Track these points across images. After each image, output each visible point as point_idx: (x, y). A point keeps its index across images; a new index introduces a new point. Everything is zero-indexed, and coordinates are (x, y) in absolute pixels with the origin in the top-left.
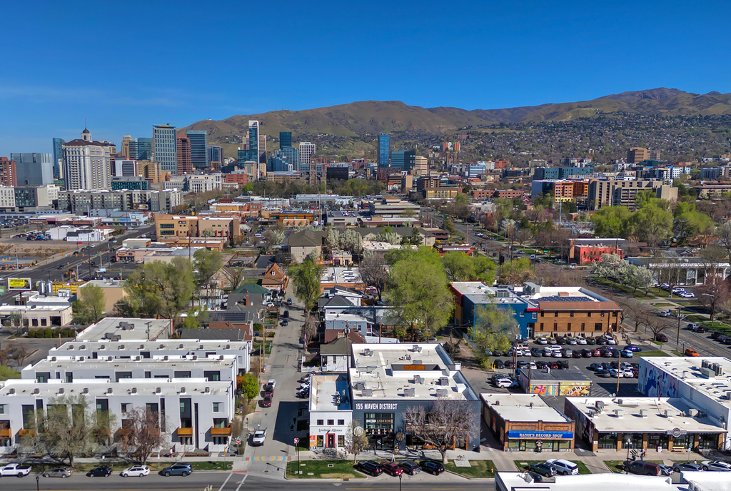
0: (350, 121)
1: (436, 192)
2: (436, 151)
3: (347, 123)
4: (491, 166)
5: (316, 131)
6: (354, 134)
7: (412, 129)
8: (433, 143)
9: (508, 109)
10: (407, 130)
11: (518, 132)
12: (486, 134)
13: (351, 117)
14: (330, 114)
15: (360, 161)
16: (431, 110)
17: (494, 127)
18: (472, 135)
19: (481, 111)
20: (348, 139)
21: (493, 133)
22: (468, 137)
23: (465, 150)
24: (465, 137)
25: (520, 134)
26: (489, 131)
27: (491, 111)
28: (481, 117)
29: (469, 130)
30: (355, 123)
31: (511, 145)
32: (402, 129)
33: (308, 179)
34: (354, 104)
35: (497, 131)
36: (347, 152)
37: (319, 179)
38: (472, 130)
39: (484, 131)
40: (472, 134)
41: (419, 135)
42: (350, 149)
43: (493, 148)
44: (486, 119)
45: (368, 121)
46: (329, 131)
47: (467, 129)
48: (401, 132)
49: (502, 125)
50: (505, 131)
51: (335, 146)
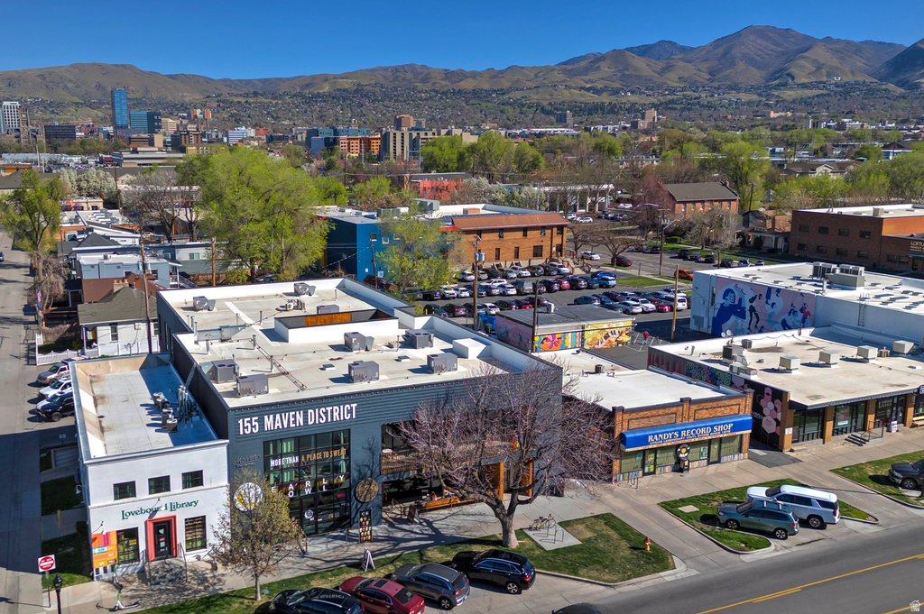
0: (70, 85)
1: (198, 149)
2: (184, 118)
3: (66, 88)
4: (252, 133)
5: (24, 95)
6: (77, 100)
7: (149, 96)
8: (179, 111)
9: (259, 80)
10: (144, 97)
11: (274, 102)
12: (239, 102)
13: (70, 81)
14: (42, 76)
15: (89, 126)
16: (170, 76)
17: (246, 95)
18: (223, 104)
19: (229, 80)
20: (68, 105)
21: (246, 102)
22: (219, 106)
23: (217, 118)
24: (215, 105)
25: (277, 103)
26: (242, 100)
27: (241, 81)
28: (230, 86)
29: (219, 98)
30: (77, 87)
31: (268, 114)
32: (138, 95)
33: (18, 137)
34: (73, 66)
35: (251, 100)
36: (69, 119)
37: (35, 137)
38: (222, 98)
39: (236, 100)
40: (223, 102)
41: (159, 103)
42: (72, 115)
43: (249, 117)
44: (235, 88)
45: (93, 86)
46: (42, 96)
47: (216, 96)
48: (136, 99)
49: (255, 94)
50: (259, 100)
51: (53, 112)
